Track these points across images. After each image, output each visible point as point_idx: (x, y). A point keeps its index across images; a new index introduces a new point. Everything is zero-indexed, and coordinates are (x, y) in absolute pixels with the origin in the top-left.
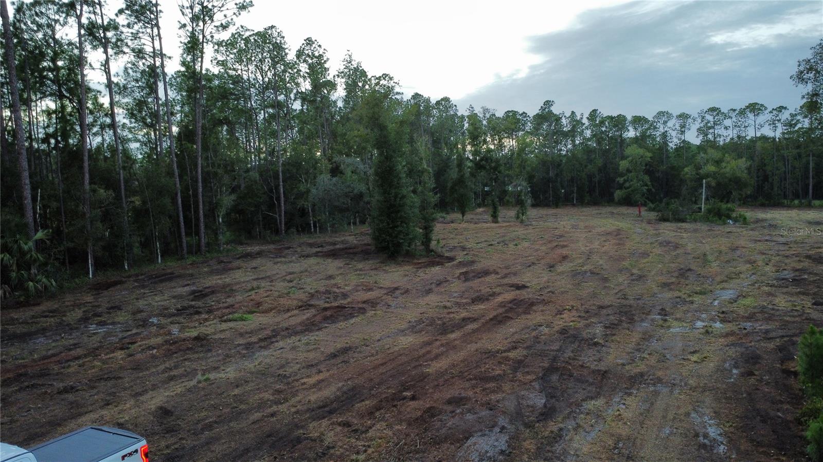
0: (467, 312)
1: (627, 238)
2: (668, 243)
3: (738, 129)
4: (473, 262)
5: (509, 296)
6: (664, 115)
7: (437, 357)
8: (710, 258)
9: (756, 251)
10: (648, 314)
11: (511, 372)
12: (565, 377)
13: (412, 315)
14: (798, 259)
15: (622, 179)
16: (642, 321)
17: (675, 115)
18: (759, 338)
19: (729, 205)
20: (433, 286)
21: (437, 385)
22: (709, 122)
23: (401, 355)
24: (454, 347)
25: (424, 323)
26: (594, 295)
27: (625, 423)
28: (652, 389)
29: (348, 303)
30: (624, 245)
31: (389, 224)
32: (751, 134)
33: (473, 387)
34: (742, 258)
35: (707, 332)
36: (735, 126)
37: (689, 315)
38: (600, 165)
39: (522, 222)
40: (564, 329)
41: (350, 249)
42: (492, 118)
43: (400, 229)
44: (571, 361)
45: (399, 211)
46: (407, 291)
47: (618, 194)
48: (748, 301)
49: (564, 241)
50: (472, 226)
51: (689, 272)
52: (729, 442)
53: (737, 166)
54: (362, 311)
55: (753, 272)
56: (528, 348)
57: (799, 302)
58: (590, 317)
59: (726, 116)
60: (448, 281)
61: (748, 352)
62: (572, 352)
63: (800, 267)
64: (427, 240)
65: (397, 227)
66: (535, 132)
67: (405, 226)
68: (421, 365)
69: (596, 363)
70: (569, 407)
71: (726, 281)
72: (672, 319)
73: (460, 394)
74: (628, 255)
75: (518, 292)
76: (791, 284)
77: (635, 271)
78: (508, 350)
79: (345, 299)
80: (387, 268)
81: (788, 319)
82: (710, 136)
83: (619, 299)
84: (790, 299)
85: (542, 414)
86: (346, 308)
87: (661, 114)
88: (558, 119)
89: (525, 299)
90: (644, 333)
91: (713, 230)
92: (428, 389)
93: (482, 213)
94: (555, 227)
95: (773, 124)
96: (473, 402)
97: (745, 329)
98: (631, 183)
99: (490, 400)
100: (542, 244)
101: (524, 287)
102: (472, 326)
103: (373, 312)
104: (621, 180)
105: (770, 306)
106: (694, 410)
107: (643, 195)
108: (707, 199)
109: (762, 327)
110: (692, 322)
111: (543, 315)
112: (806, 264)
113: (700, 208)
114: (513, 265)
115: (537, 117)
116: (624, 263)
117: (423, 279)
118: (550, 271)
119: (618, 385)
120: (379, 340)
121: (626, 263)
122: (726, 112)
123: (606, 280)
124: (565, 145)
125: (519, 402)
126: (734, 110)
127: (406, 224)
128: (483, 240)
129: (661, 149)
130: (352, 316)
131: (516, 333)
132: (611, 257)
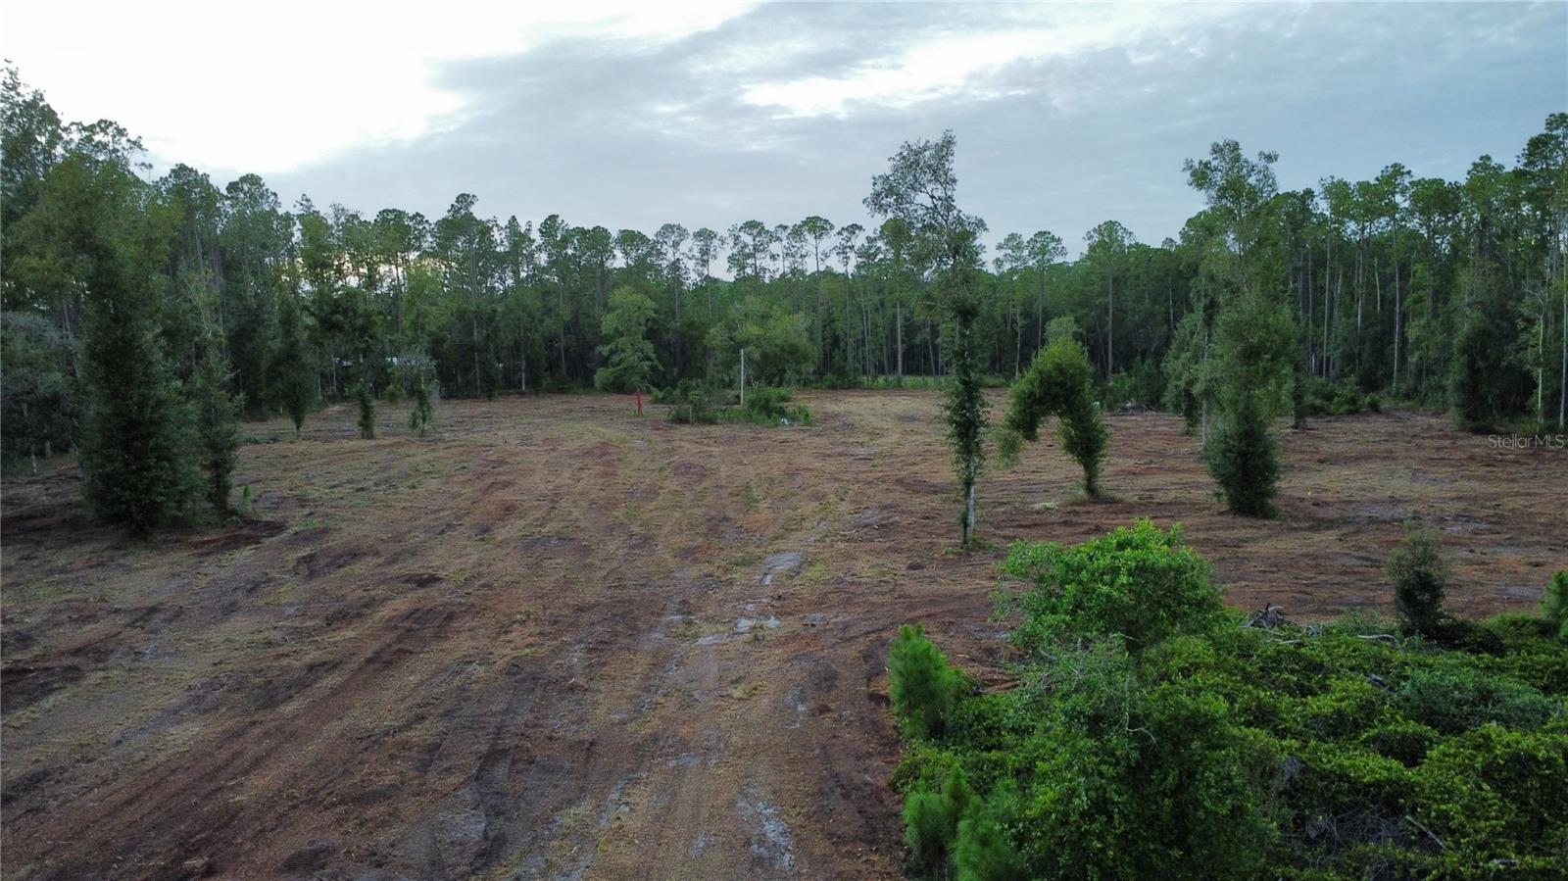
0: (319, 649)
1: (619, 460)
2: (689, 467)
3: (791, 259)
4: (325, 531)
5: (402, 604)
6: (673, 232)
7: (257, 762)
8: (756, 493)
9: (827, 476)
10: (660, 615)
11: (416, 773)
12: (521, 766)
13: (193, 671)
14: (884, 486)
15: (607, 348)
16: (652, 628)
17: (691, 232)
18: (834, 640)
19: (782, 391)
20: (240, 594)
21: (261, 831)
22: (746, 246)
23: (173, 771)
24: (293, 735)
25: (222, 686)
26: (566, 585)
27: (631, 842)
28: (672, 764)
29: (36, 659)
30: (614, 474)
31: (127, 465)
32: (811, 266)
33: (340, 821)
34: (804, 489)
35: (756, 638)
36: (787, 254)
37: (727, 607)
38: (566, 319)
39: (423, 434)
40: (514, 665)
41: (31, 517)
42: (352, 223)
43: (153, 473)
44: (530, 731)
45: (150, 435)
46: (179, 614)
47: (601, 375)
48: (815, 572)
49: (506, 473)
50: (320, 447)
51: (725, 523)
52: (798, 845)
53: (793, 327)
54: (73, 674)
55: (821, 515)
56: (448, 714)
57: (889, 565)
58: (561, 632)
59: (774, 238)
60: (269, 580)
61: (819, 668)
62: (532, 711)
63: (889, 501)
64: (219, 491)
65: (148, 469)
66: (441, 252)
67: (167, 465)
68: (220, 789)
69: (574, 727)
70: (531, 829)
71: (782, 537)
72: (701, 619)
73: (311, 843)
74: (623, 496)
75: (421, 592)
76: (876, 533)
77: (635, 529)
78: (408, 726)
79: (26, 647)
80: (129, 560)
81: (874, 599)
82: (749, 271)
83: (610, 587)
84: (876, 561)
85: (480, 855)
86: (31, 671)
87: (668, 229)
88: (485, 230)
89: (436, 607)
90: (655, 655)
91: (759, 439)
92: (242, 844)
93: (339, 416)
94: (488, 443)
95: (843, 251)
96: (342, 857)
97: (813, 625)
98: (623, 355)
99: (377, 845)
100: (463, 483)
101: (433, 580)
102: (331, 681)
103: (101, 674)
104: (605, 350)
105: (849, 579)
106: (741, 792)
107: (644, 378)
108: (748, 383)
109: (838, 619)
110: (733, 621)
111: (472, 638)
112: (898, 495)
113: (738, 397)
114: (409, 532)
115: (444, 224)
116: (615, 513)
117: (214, 580)
118: (482, 540)
119: (615, 766)
120: (119, 742)
121: (619, 513)
122: (772, 229)
123: (586, 551)
124: (501, 278)
125: (435, 838)
126: (785, 228)
127: (169, 461)
128: (344, 479)
129: (670, 290)
130: (46, 690)
131: (422, 682)
132: (593, 502)
